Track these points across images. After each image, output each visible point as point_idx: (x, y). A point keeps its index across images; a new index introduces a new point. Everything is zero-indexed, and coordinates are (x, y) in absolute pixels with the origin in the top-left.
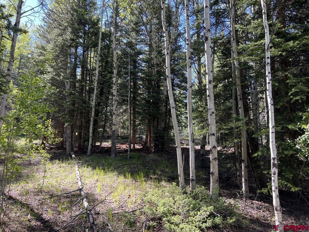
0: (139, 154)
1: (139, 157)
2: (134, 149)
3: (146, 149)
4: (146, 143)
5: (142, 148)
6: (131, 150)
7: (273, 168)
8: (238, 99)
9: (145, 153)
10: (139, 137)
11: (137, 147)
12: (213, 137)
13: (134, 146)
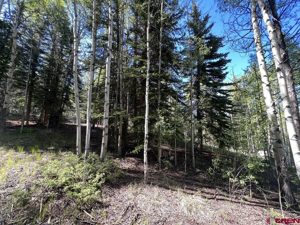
0: (33, 129)
1: (33, 132)
2: (27, 125)
3: (40, 125)
4: (40, 121)
5: (35, 124)
6: (24, 126)
7: (146, 140)
8: (120, 98)
9: (39, 128)
10: (32, 116)
11: (30, 123)
12: (106, 120)
13: (27, 123)
